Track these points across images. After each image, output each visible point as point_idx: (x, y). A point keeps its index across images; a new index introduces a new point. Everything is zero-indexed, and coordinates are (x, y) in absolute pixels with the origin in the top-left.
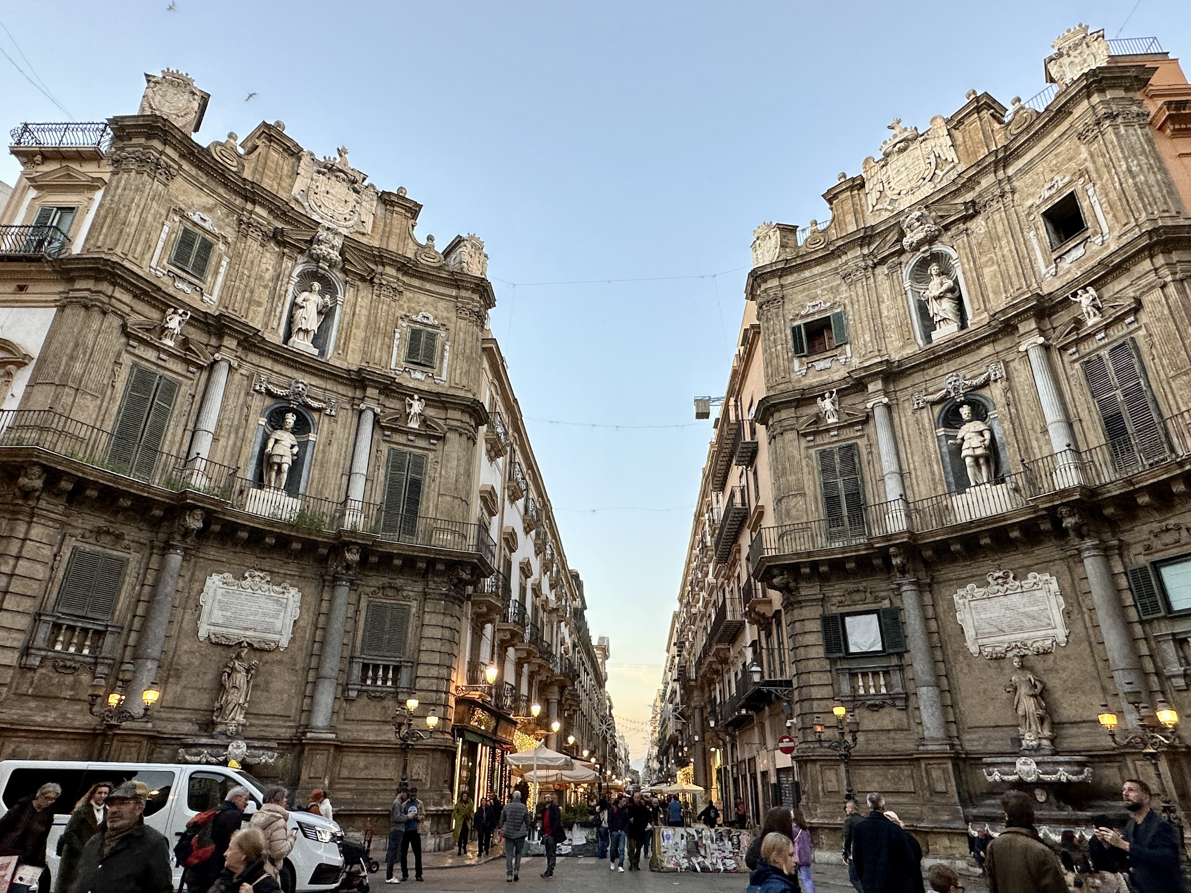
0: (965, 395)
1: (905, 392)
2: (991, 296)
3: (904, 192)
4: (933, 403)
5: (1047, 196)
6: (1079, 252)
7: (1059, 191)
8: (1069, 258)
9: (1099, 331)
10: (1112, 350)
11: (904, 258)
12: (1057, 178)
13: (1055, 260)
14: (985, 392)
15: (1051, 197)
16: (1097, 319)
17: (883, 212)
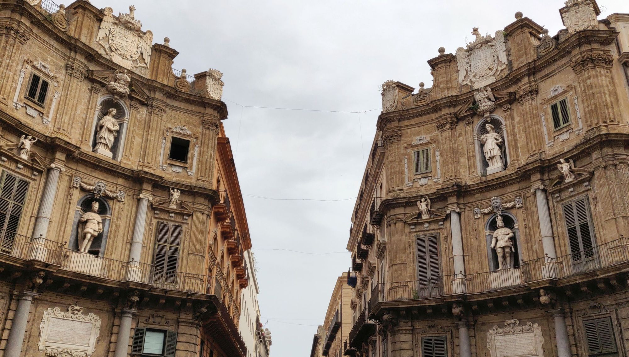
0: (101, 197)
1: (70, 170)
2: (133, 153)
3: (119, 53)
4: (82, 189)
5: (178, 131)
6: (180, 170)
7: (184, 135)
8: (175, 169)
9: (172, 212)
10: (175, 225)
11: (103, 90)
12: (185, 128)
13: (169, 164)
14: (111, 203)
15: (179, 133)
16: (175, 207)
17: (102, 49)
